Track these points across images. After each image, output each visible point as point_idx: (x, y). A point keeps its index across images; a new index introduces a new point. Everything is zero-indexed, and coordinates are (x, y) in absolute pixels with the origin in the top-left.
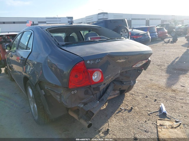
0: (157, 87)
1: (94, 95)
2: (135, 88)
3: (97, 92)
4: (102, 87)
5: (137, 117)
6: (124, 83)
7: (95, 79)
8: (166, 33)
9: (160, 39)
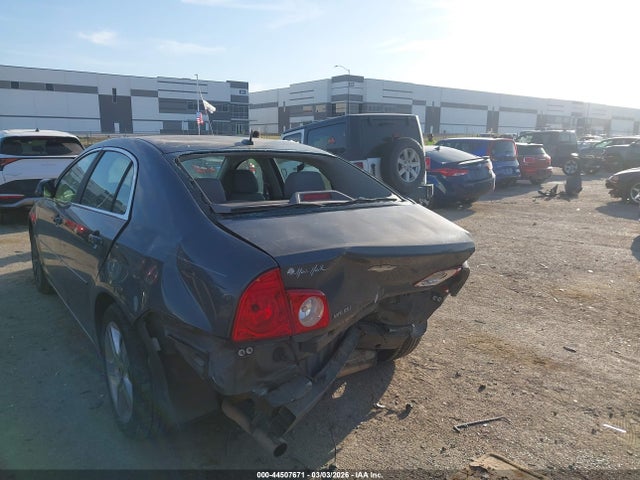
0: (492, 346)
1: (298, 364)
2: (426, 342)
3: (307, 354)
4: (324, 341)
5: (421, 435)
6: (391, 330)
7: (307, 318)
8: (546, 163)
9: (528, 182)
